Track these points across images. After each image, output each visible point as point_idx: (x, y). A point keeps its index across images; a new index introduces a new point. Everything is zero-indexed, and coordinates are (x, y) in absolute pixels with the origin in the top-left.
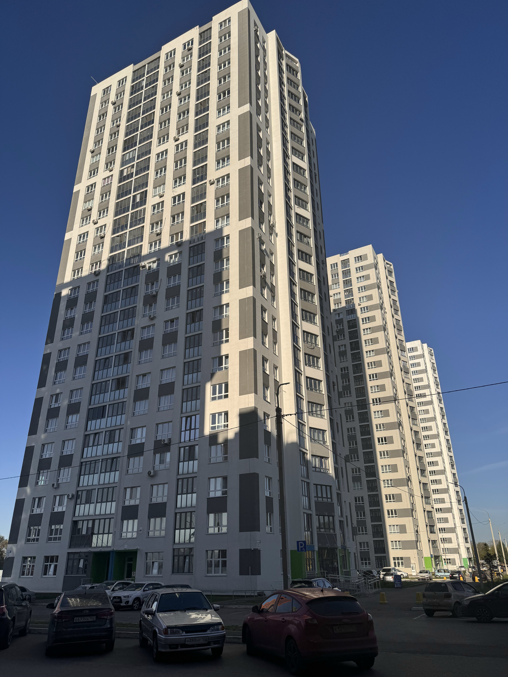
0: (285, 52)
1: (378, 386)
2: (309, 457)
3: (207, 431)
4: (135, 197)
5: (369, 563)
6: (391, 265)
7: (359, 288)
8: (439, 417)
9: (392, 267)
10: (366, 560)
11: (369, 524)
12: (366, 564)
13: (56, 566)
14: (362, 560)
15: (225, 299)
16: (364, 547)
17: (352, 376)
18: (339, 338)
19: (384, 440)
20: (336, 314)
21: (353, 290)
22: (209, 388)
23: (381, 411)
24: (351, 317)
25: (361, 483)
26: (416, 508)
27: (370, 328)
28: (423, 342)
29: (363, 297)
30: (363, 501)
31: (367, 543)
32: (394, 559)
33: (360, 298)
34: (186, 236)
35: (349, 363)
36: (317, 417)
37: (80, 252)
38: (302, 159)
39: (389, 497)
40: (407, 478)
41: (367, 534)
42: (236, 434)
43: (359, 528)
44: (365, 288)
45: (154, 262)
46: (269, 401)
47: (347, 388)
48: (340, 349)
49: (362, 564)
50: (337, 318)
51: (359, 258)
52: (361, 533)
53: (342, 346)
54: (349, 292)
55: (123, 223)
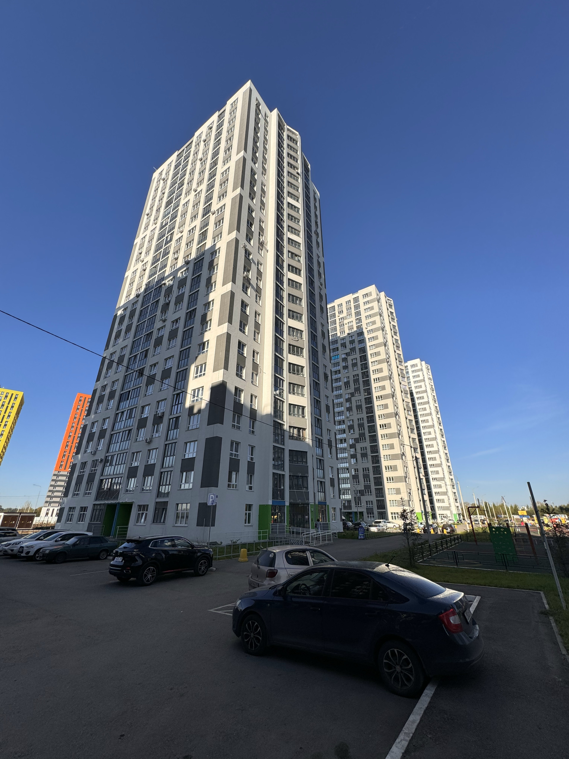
0: (286, 127)
1: (380, 387)
2: (286, 427)
3: (188, 404)
5: (373, 517)
6: (391, 301)
7: (366, 316)
8: (434, 413)
9: (392, 302)
10: (370, 514)
11: (373, 487)
12: (371, 517)
14: (368, 514)
15: (211, 296)
16: (370, 505)
17: (361, 380)
18: (352, 354)
19: (383, 426)
20: (350, 337)
21: (362, 318)
22: (193, 368)
23: (382, 405)
24: (361, 338)
25: (367, 458)
26: (409, 476)
27: (374, 345)
28: (421, 361)
29: (369, 323)
30: (368, 471)
31: (372, 502)
32: (392, 513)
33: (367, 324)
34: (193, 256)
35: (359, 371)
36: (298, 395)
39: (387, 468)
40: (402, 454)
41: (371, 495)
42: (207, 404)
43: (366, 491)
44: (370, 316)
45: (171, 280)
46: (244, 379)
47: (357, 390)
48: (352, 361)
49: (368, 517)
50: (351, 339)
51: (366, 295)
52: (367, 494)
53: (354, 359)
54: (359, 320)
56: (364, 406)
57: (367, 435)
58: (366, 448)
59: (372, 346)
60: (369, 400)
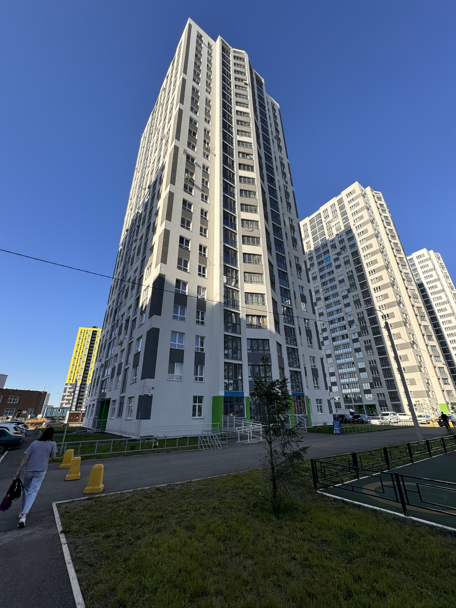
0: (232, 50)
2: (242, 315)
3: (141, 304)
5: (387, 409)
7: (352, 214)
9: (381, 194)
10: (384, 407)
14: (381, 406)
16: (382, 397)
17: (355, 276)
18: (343, 252)
21: (348, 217)
22: (145, 271)
23: (382, 296)
24: (350, 236)
25: (372, 350)
26: (424, 365)
27: (364, 239)
28: (429, 250)
29: (356, 219)
30: (375, 363)
31: (383, 394)
33: (354, 221)
35: (352, 267)
38: (246, 107)
40: (412, 342)
42: (150, 300)
43: (375, 383)
44: (357, 212)
46: (188, 271)
47: (353, 285)
48: (344, 259)
50: (340, 239)
51: (350, 194)
53: (346, 257)
54: (346, 219)
56: (362, 301)
57: (369, 327)
58: (370, 340)
59: (362, 240)
60: (367, 294)
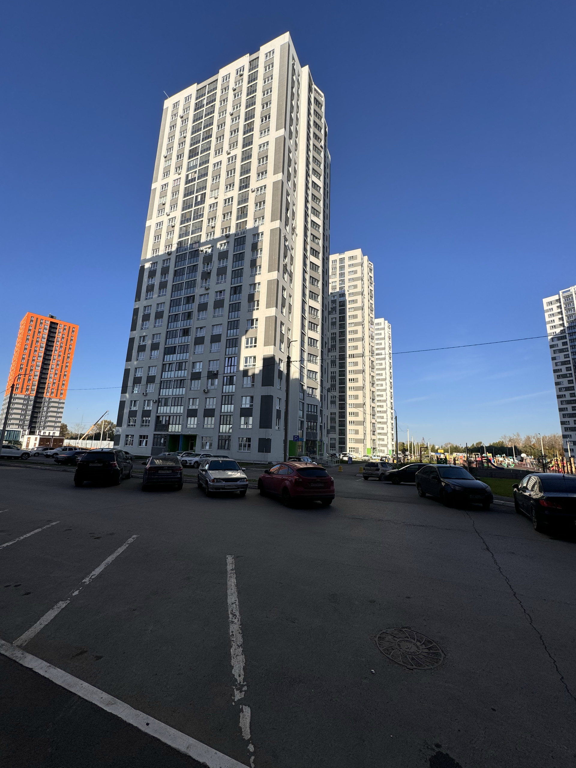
0: (314, 86)
2: (305, 388)
3: (242, 368)
4: (197, 197)
5: (335, 450)
6: (372, 265)
7: (349, 279)
8: (388, 368)
9: (372, 266)
10: (333, 448)
11: (337, 428)
12: (333, 450)
13: (147, 441)
14: (331, 448)
15: (258, 279)
16: (333, 441)
19: (353, 380)
20: (332, 296)
21: (345, 280)
22: (244, 339)
24: (342, 299)
25: (335, 405)
26: (366, 421)
27: (353, 308)
28: (385, 320)
29: (351, 286)
30: (335, 415)
31: (335, 439)
32: (350, 448)
33: (349, 286)
34: (233, 231)
35: (337, 330)
36: (313, 363)
37: (158, 237)
38: (319, 179)
39: (351, 414)
41: (335, 433)
42: (260, 371)
43: (331, 430)
44: (353, 280)
45: (209, 248)
46: (283, 351)
49: (331, 450)
51: (351, 258)
52: (332, 433)
53: (334, 318)
54: (342, 281)
55: (188, 217)
56: (338, 362)
57: (338, 386)
58: (335, 396)
59: (351, 308)
60: (343, 358)
